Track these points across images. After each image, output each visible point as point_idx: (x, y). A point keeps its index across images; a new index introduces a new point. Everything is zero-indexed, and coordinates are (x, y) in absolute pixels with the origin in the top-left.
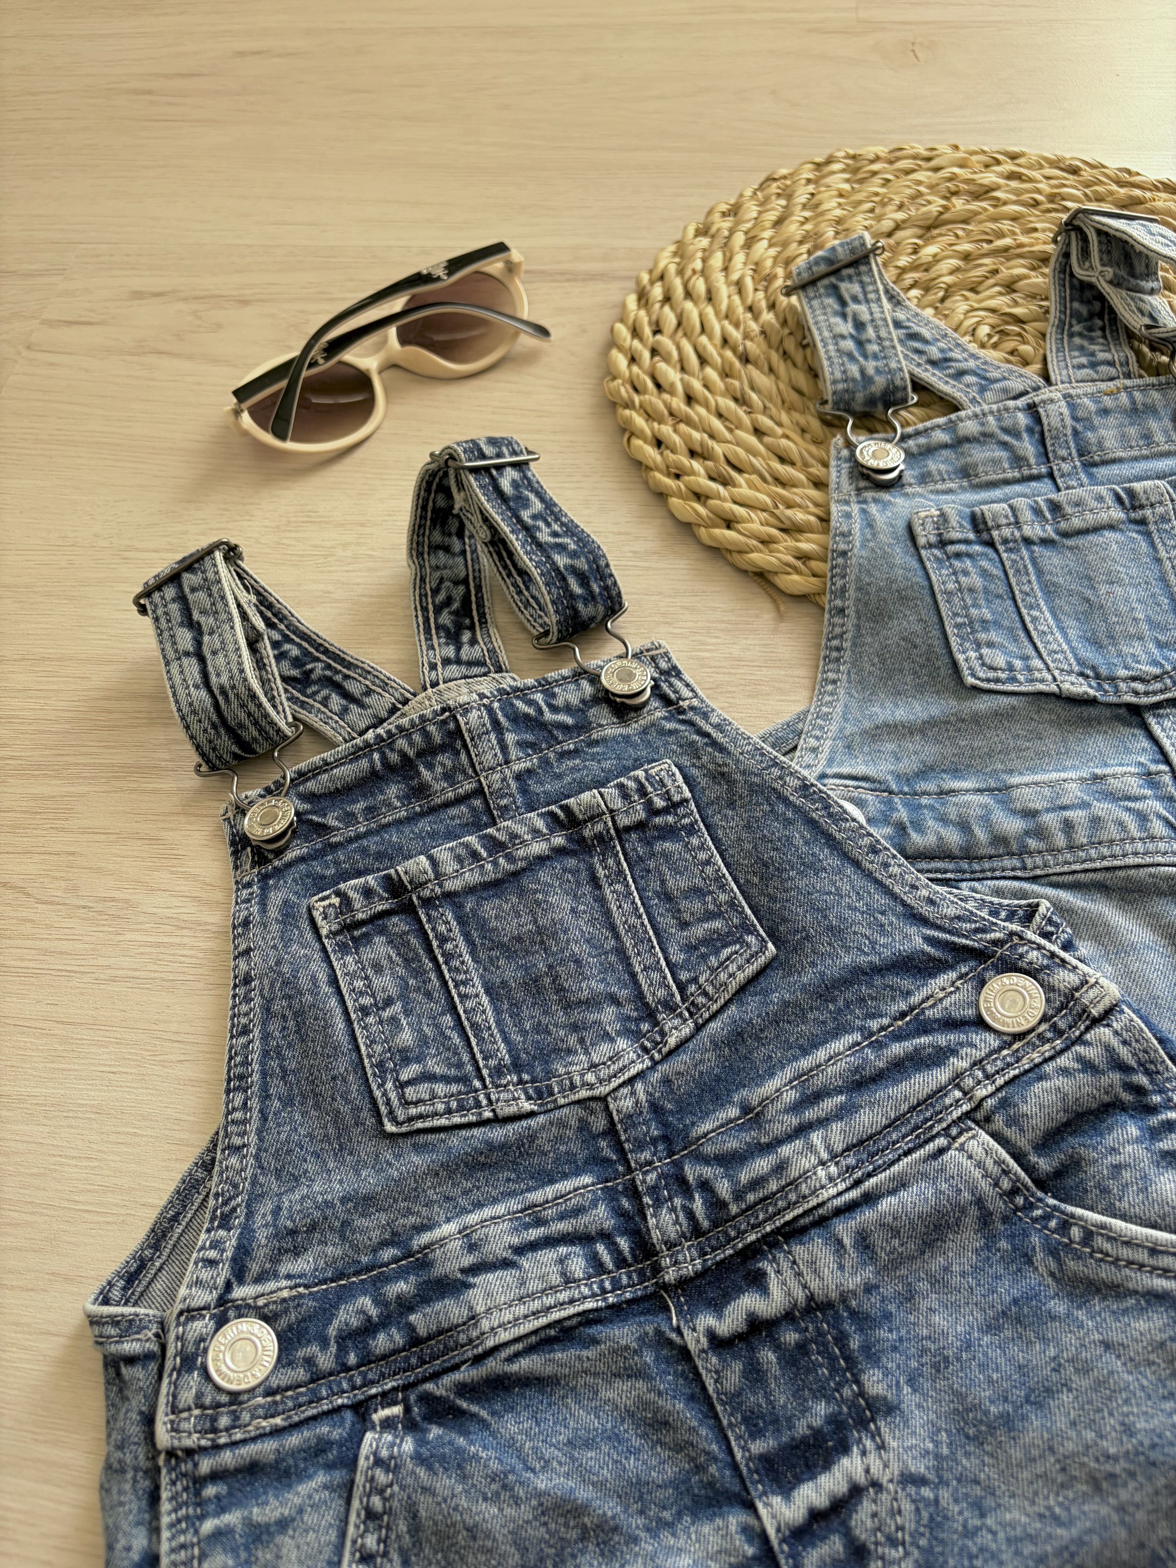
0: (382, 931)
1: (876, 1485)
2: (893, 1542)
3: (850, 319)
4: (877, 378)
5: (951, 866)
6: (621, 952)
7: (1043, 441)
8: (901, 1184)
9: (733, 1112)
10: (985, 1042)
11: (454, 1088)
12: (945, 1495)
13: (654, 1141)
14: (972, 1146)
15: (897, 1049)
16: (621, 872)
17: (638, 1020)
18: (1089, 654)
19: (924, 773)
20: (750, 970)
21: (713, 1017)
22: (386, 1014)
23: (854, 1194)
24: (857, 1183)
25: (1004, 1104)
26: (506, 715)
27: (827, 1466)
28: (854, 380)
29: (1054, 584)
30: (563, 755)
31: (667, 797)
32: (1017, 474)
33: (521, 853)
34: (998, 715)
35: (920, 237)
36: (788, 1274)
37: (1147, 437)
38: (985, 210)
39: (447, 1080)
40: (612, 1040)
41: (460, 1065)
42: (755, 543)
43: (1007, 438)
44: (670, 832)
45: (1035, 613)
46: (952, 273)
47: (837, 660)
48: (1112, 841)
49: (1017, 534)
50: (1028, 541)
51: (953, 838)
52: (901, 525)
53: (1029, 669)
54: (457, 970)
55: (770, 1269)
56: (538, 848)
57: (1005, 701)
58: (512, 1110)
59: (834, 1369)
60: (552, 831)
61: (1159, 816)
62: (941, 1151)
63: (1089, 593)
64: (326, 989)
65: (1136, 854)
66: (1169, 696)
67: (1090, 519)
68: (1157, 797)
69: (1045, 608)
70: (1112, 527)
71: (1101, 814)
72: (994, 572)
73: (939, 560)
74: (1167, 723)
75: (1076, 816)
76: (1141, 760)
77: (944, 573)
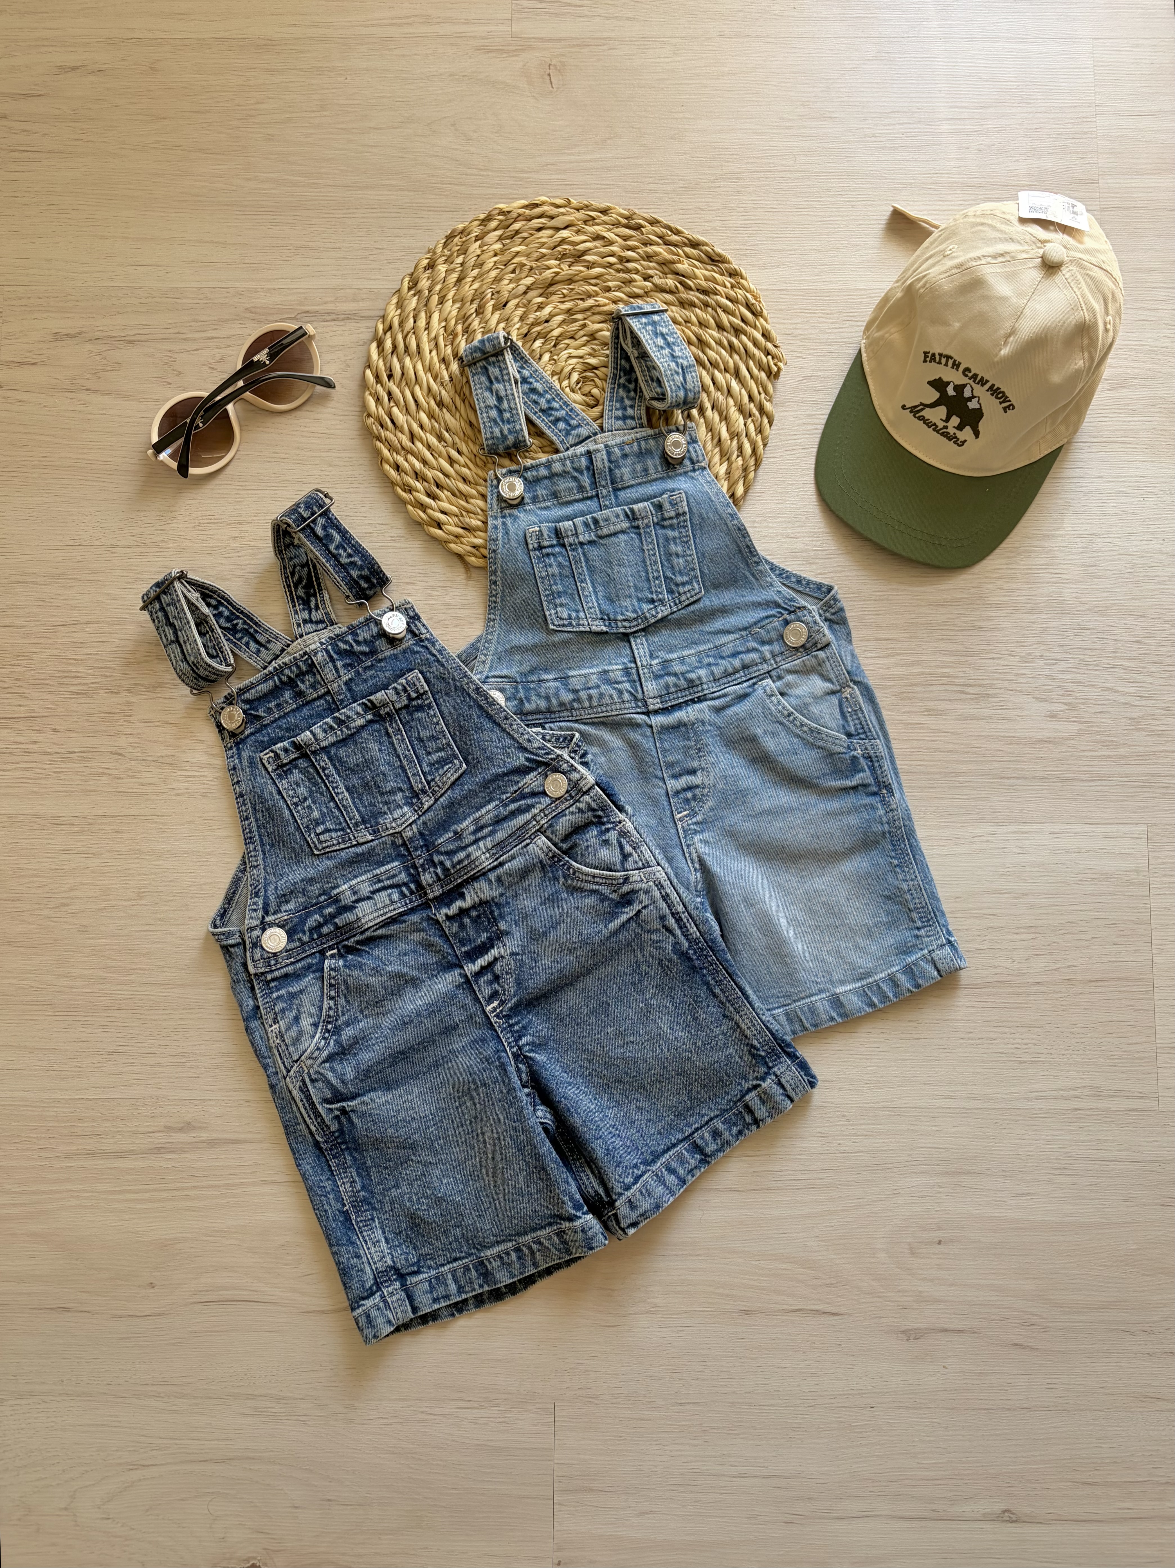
0: (296, 767)
1: (503, 957)
2: (507, 973)
3: (495, 394)
4: (509, 436)
5: (542, 717)
6: (402, 767)
7: (594, 476)
8: (513, 858)
9: (451, 834)
10: (545, 801)
11: (339, 833)
12: (525, 958)
13: (422, 847)
14: (539, 842)
15: (512, 807)
16: (399, 729)
17: (412, 798)
18: (606, 607)
19: (532, 672)
20: (456, 776)
21: (442, 795)
22: (305, 805)
23: (496, 863)
24: (497, 859)
25: (551, 826)
26: (335, 652)
27: (487, 953)
28: (497, 437)
29: (594, 566)
30: (366, 668)
31: (417, 691)
32: (581, 496)
33: (353, 725)
34: (563, 642)
35: (542, 295)
36: (472, 893)
37: (646, 470)
38: (581, 272)
39: (336, 830)
40: (402, 808)
41: (340, 824)
42: (452, 537)
43: (576, 474)
44: (420, 708)
45: (584, 585)
47: (495, 607)
48: (607, 704)
49: (576, 541)
50: (581, 544)
51: (543, 704)
52: (521, 533)
53: (578, 618)
54: (333, 782)
55: (466, 892)
56: (360, 722)
57: (567, 636)
58: (364, 840)
59: (489, 922)
60: (365, 713)
61: (628, 691)
62: (528, 845)
63: (609, 571)
64: (277, 797)
65: (616, 710)
66: (640, 627)
67: (612, 529)
68: (629, 681)
69: (588, 581)
70: (623, 532)
71: (604, 691)
72: (565, 563)
73: (538, 558)
74: (638, 641)
75: (594, 692)
76: (625, 661)
77: (541, 565)
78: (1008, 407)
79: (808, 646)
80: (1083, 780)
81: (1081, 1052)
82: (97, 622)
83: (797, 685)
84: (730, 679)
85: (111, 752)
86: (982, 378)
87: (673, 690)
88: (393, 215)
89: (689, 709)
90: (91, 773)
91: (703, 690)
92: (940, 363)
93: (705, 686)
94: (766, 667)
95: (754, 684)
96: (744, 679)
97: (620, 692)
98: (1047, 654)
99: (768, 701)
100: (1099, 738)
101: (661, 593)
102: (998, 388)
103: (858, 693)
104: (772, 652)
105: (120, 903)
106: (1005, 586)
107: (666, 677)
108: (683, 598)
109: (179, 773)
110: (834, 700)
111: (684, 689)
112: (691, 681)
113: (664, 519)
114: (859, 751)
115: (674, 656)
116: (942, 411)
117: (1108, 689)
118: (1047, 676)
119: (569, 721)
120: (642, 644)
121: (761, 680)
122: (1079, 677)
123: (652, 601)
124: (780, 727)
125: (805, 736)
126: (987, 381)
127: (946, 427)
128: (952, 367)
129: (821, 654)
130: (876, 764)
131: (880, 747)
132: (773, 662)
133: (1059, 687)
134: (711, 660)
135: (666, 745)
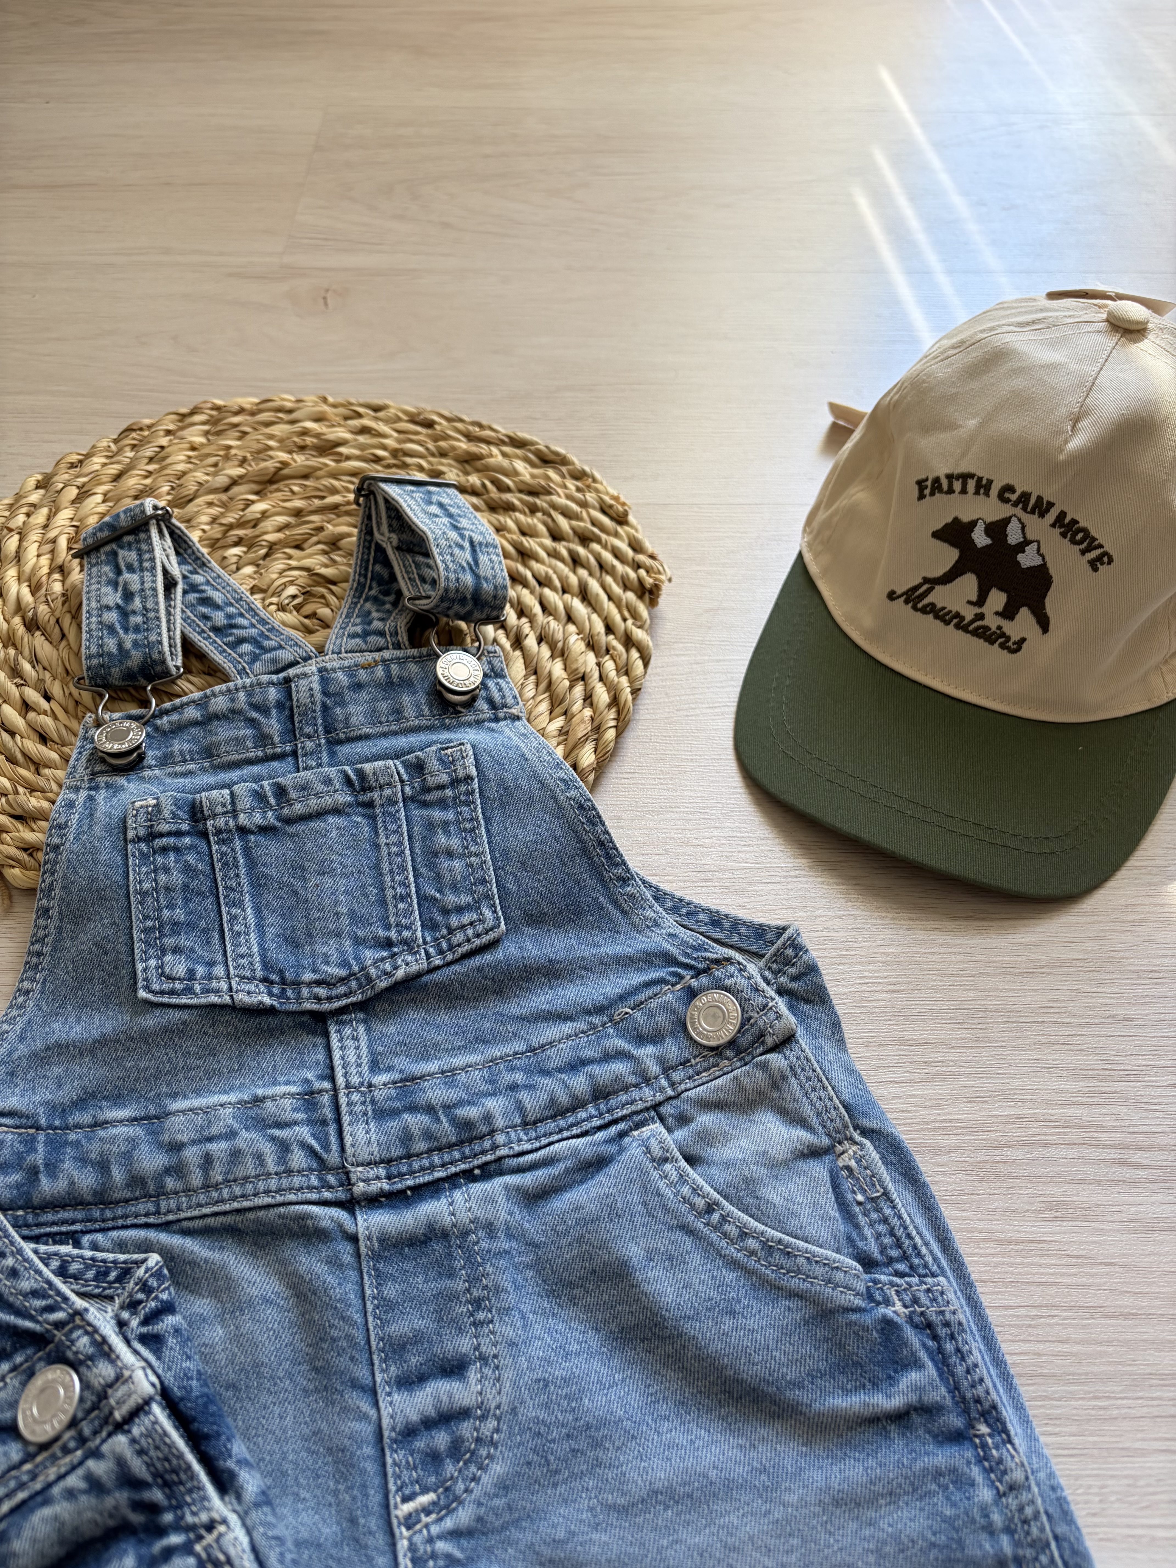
3: (120, 589)
4: (133, 652)
5: (79, 1215)
7: (291, 717)
18: (280, 955)
19: (80, 1103)
28: (110, 654)
29: (265, 877)
32: (260, 754)
34: (167, 1031)
35: (257, 493)
37: (398, 712)
38: (326, 465)
43: (255, 715)
45: (236, 911)
46: (280, 530)
47: (37, 966)
48: (246, 1178)
49: (232, 823)
50: (243, 831)
51: (87, 1182)
52: (118, 814)
53: (209, 977)
57: (176, 1015)
61: (304, 1145)
63: (298, 885)
65: (267, 1192)
66: (353, 999)
67: (314, 803)
68: (310, 1122)
69: (248, 905)
70: (337, 811)
71: (243, 1146)
72: (200, 866)
73: (144, 856)
74: (348, 1031)
75: (218, 1148)
76: (310, 1076)
77: (144, 869)
78: (1099, 559)
79: (744, 1041)
83: (726, 1138)
84: (562, 1123)
86: (1040, 499)
87: (421, 1146)
89: (458, 1195)
91: (495, 1147)
92: (951, 491)
93: (500, 1138)
94: (648, 1094)
95: (622, 1135)
96: (596, 1122)
97: (284, 1147)
99: (655, 1174)
101: (408, 928)
102: (1074, 522)
103: (875, 1156)
104: (661, 1061)
107: (406, 1116)
108: (459, 937)
110: (819, 1169)
111: (451, 1146)
112: (467, 1125)
113: (428, 790)
114: (898, 1306)
115: (433, 1066)
116: (968, 584)
119: (147, 1226)
120: (356, 1039)
121: (638, 1126)
123: (388, 944)
124: (688, 1243)
125: (752, 1263)
126: (1051, 505)
127: (980, 617)
128: (977, 493)
129: (776, 1060)
130: (949, 1347)
131: (951, 1296)
132: (664, 1082)
134: (519, 1077)
135: (391, 1291)
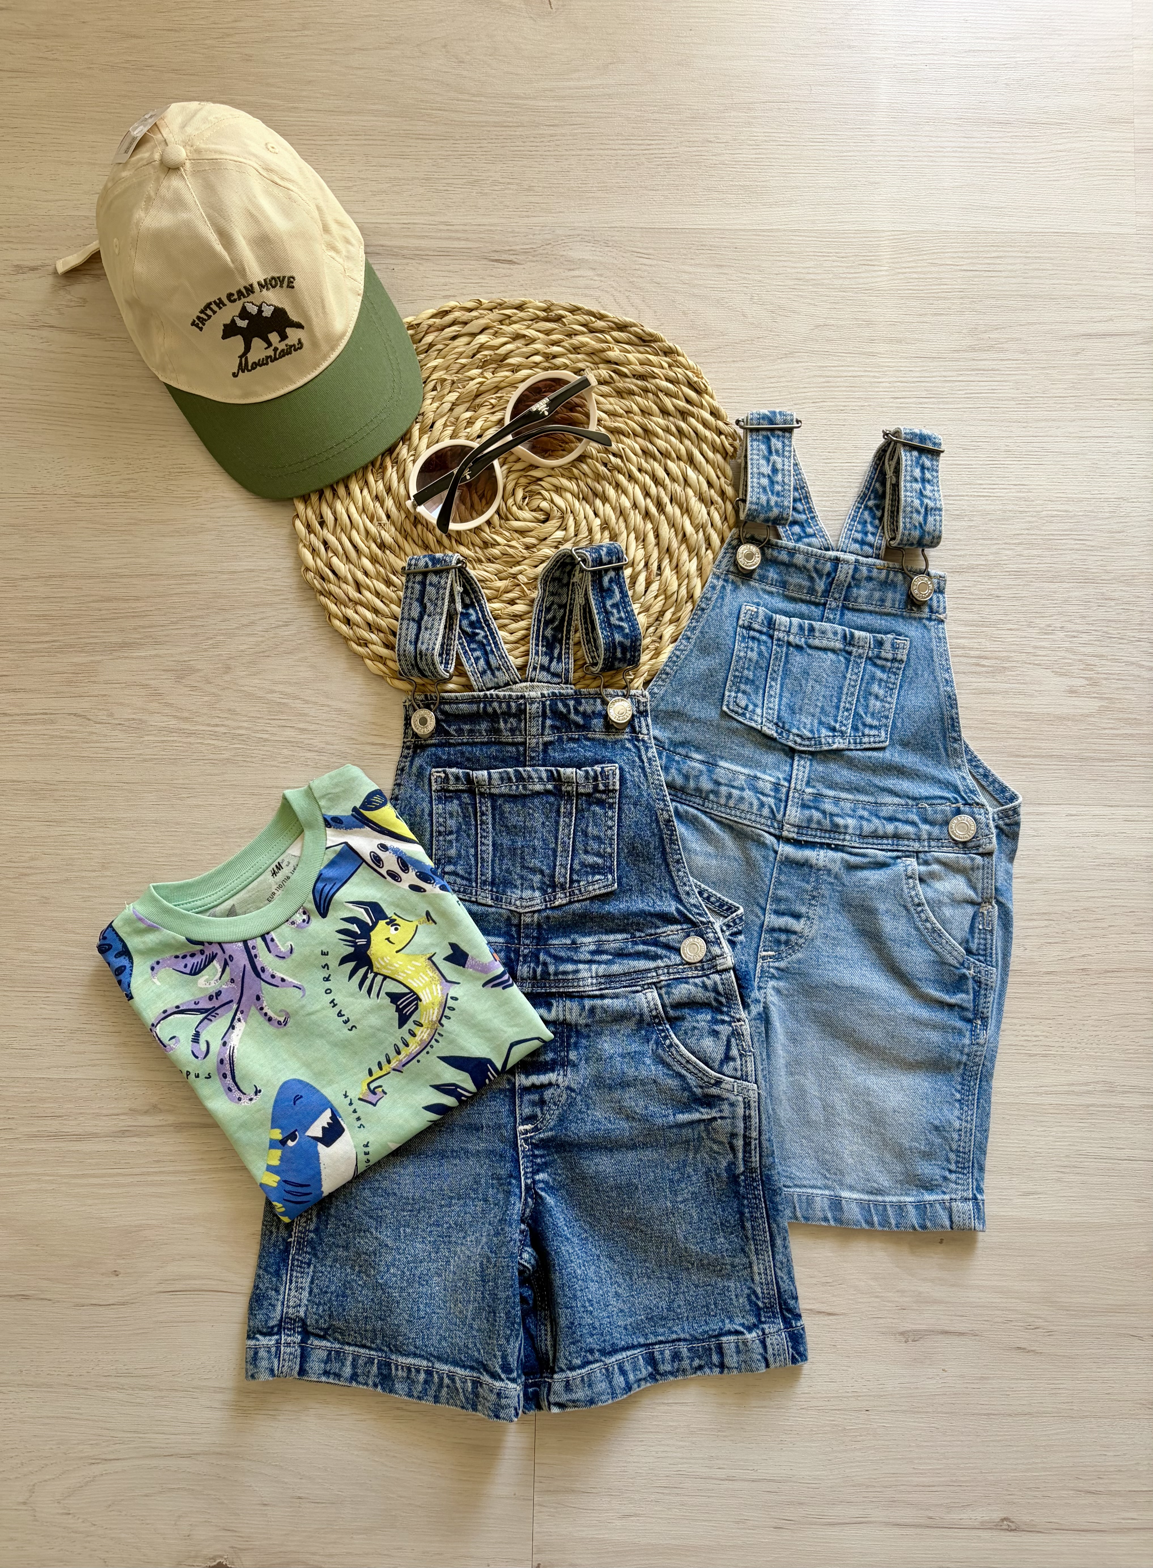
80: (1103, 760)
81: (1094, 1046)
82: (60, 577)
85: (75, 715)
88: (379, 142)
90: (52, 737)
98: (1068, 625)
100: (1121, 715)
105: (84, 874)
106: (1026, 552)
109: (146, 738)
117: (1133, 663)
118: (1067, 650)
122: (1101, 651)
133: (1080, 660)
